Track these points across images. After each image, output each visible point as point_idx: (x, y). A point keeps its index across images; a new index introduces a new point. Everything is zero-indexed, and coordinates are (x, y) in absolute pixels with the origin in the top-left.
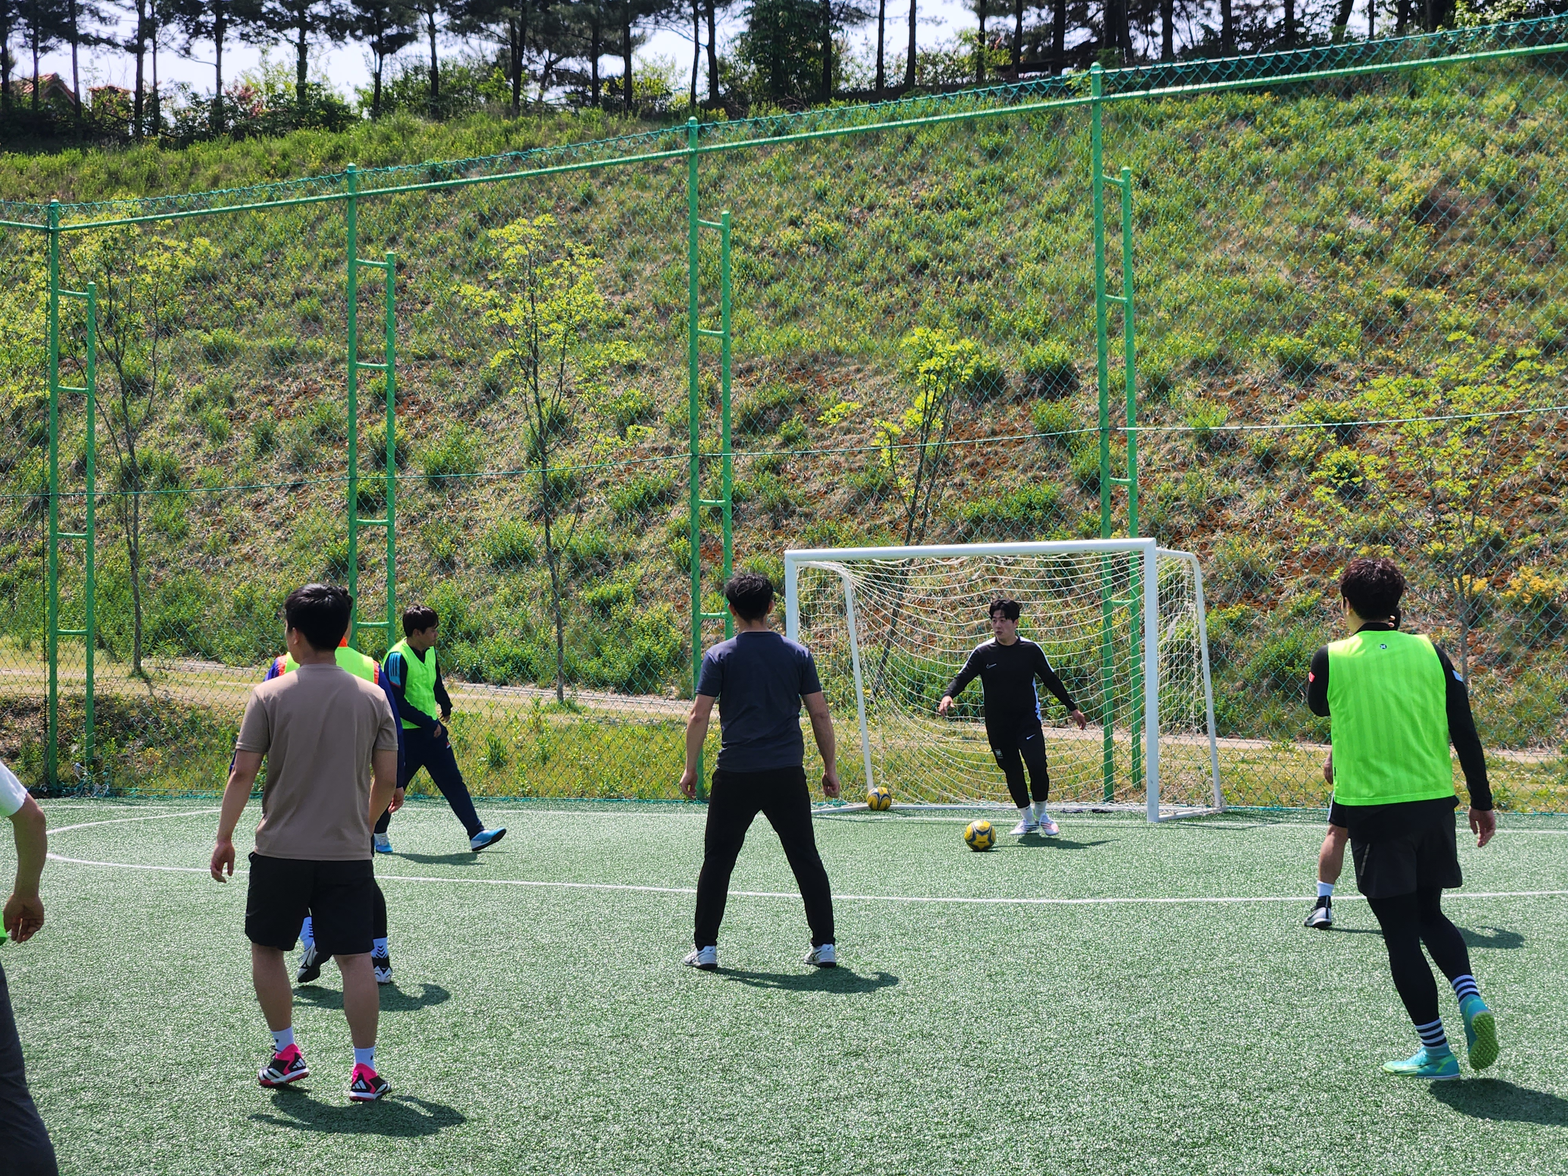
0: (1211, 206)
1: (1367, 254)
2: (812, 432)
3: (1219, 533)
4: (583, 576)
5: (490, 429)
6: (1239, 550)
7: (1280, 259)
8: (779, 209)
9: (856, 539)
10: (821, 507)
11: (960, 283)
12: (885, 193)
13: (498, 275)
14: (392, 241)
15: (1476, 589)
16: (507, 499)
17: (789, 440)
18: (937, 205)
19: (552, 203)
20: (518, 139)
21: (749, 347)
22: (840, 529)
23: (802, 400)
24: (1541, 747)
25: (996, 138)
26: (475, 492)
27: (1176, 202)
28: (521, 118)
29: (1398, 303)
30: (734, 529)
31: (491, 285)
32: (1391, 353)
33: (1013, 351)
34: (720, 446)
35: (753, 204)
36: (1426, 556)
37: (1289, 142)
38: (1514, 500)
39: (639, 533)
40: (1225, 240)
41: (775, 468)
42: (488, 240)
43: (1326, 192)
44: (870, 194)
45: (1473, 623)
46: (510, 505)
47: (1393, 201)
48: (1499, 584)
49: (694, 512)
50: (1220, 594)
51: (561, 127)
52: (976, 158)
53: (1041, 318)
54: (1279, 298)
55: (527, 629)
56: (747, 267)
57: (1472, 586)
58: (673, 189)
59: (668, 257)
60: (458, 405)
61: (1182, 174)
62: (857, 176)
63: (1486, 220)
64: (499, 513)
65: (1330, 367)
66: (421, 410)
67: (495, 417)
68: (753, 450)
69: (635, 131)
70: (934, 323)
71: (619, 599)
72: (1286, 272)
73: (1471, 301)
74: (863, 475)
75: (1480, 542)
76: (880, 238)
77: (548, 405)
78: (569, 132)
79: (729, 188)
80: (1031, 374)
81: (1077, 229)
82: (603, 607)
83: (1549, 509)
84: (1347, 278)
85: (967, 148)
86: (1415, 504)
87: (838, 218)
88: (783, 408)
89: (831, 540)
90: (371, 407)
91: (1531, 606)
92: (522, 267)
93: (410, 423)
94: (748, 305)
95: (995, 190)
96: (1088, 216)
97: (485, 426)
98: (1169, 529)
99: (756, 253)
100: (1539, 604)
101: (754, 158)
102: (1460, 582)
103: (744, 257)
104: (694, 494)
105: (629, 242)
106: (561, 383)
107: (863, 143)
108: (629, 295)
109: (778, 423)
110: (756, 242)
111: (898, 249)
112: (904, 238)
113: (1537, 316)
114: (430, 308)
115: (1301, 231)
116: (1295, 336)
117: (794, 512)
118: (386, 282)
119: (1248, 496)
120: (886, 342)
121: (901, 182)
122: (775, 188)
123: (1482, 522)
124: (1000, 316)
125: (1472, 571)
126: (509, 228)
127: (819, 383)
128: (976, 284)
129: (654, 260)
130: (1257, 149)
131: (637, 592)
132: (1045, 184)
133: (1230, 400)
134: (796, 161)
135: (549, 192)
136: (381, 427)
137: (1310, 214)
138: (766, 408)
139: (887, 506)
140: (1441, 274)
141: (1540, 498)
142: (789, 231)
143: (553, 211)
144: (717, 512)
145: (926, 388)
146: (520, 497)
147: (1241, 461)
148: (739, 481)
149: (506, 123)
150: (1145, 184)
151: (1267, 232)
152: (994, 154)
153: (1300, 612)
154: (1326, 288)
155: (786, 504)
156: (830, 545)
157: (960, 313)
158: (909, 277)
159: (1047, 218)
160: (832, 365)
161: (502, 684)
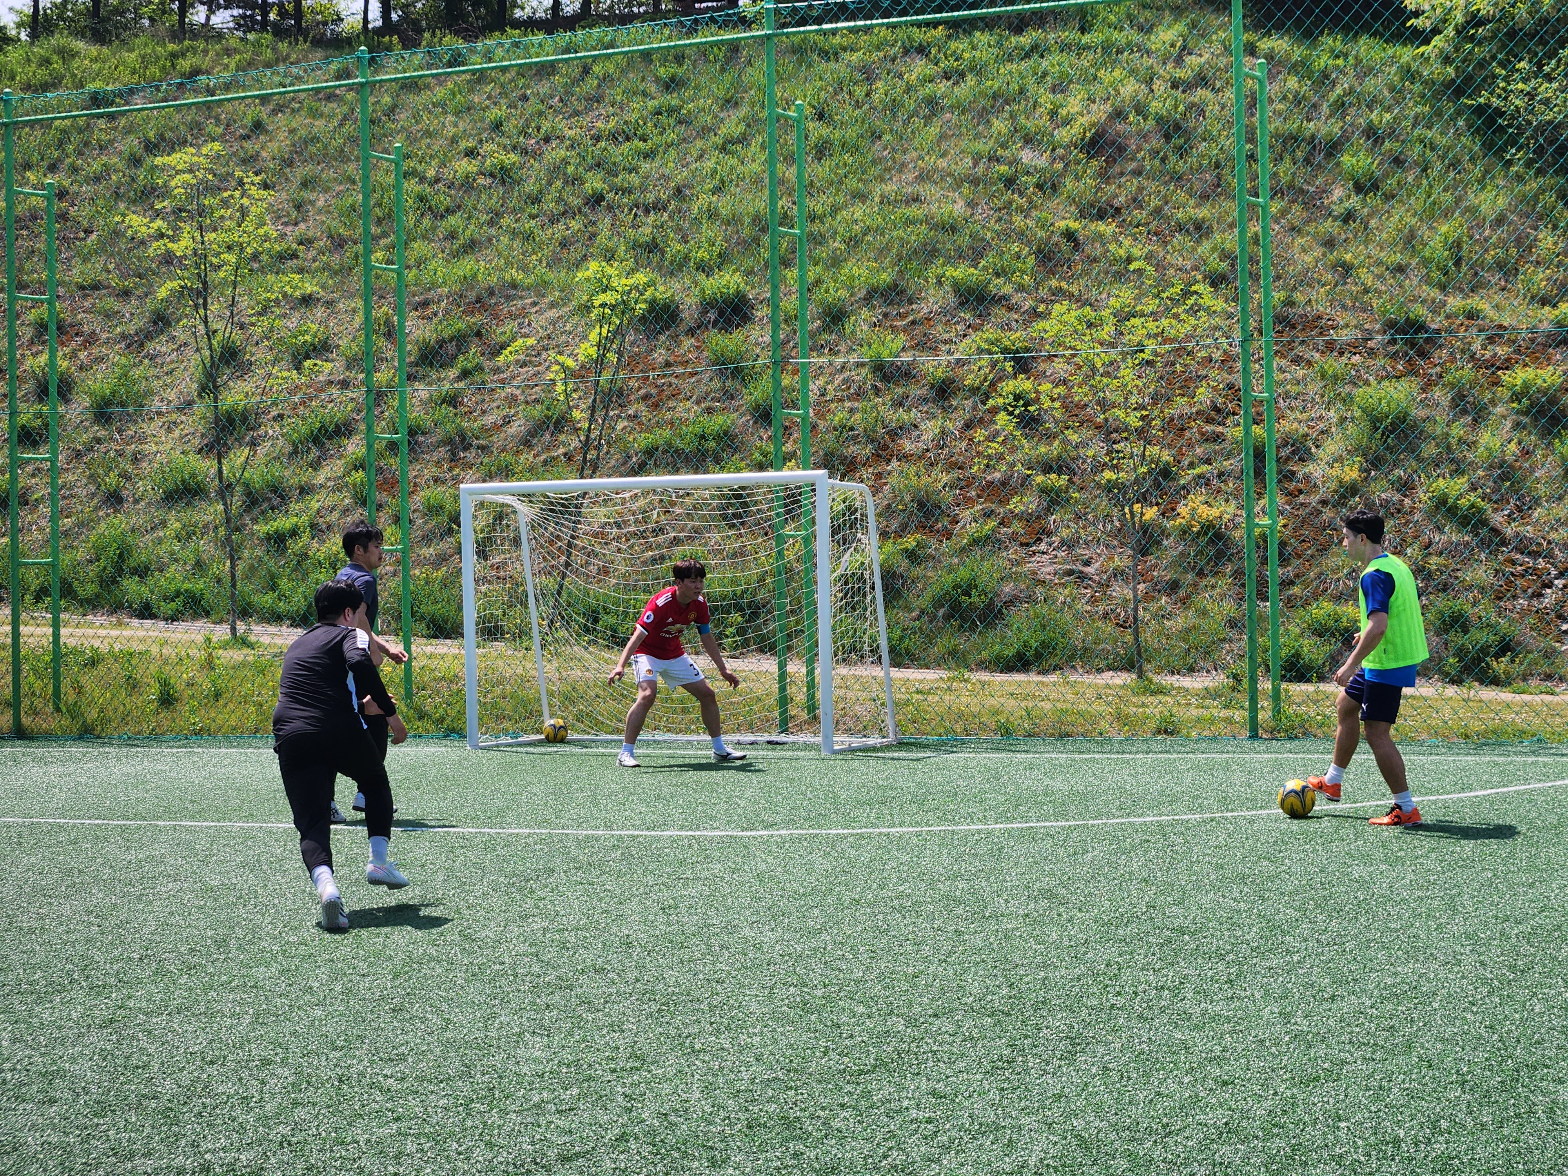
0: (887, 137)
1: (1039, 186)
2: (487, 365)
3: (895, 464)
4: (256, 511)
5: (159, 360)
6: (914, 480)
7: (954, 191)
8: (454, 140)
9: (532, 472)
10: (497, 440)
11: (636, 215)
12: (561, 124)
13: (165, 203)
14: (53, 168)
15: (1147, 517)
16: (177, 433)
17: (465, 374)
18: (613, 137)
19: (220, 130)
20: (185, 64)
21: (426, 278)
22: (517, 462)
23: (479, 334)
24: (1208, 672)
25: (673, 69)
26: (144, 425)
27: (851, 133)
28: (187, 43)
29: (1069, 235)
30: (411, 462)
31: (158, 214)
32: (1064, 284)
33: (688, 283)
34: (397, 379)
35: (428, 134)
36: (1099, 485)
37: (962, 75)
38: (1183, 430)
39: (315, 466)
40: (900, 172)
41: (452, 400)
42: (154, 168)
43: (1000, 125)
44: (546, 126)
45: (1144, 552)
46: (181, 437)
47: (1063, 135)
48: (1169, 512)
49: (370, 447)
50: (895, 525)
51: (229, 52)
52: (653, 89)
53: (716, 250)
54: (953, 229)
55: (199, 565)
56: (422, 198)
57: (1142, 514)
58: (345, 118)
59: (342, 188)
60: (124, 336)
61: (858, 105)
62: (533, 106)
63: (1154, 153)
64: (169, 447)
65: (1003, 298)
66: (86, 341)
67: (164, 349)
68: (430, 384)
69: (305, 57)
70: (610, 256)
71: (293, 532)
72: (961, 203)
73: (1141, 233)
74: (539, 407)
75: (1150, 472)
76: (557, 170)
77: (219, 337)
78: (238, 57)
79: (403, 117)
80: (707, 305)
81: (753, 161)
82: (279, 540)
83: (1217, 438)
84: (1020, 210)
85: (643, 79)
86: (1087, 433)
87: (514, 148)
88: (461, 341)
89: (506, 472)
90: (32, 338)
91: (1198, 533)
92: (190, 198)
93: (73, 355)
94: (424, 237)
95: (672, 121)
96: (763, 147)
97: (152, 358)
98: (843, 459)
99: (431, 185)
100: (1206, 534)
101: (428, 87)
102: (1131, 512)
103: (418, 188)
104: (369, 428)
105: (301, 171)
106: (232, 315)
107: (538, 73)
108: (302, 226)
109: (455, 357)
110: (431, 173)
111: (575, 181)
112: (581, 169)
113: (1205, 247)
114: (94, 236)
115: (976, 164)
116: (970, 266)
117: (471, 445)
118: (47, 210)
119: (922, 427)
120: (563, 274)
121: (577, 113)
122: (450, 118)
123: (1153, 451)
124: (675, 247)
125: (1143, 499)
126: (176, 156)
127: (496, 317)
128: (652, 216)
129: (326, 190)
130: (930, 82)
131: (313, 526)
132: (722, 115)
133: (905, 330)
134: (471, 91)
135: (218, 120)
136: (43, 359)
137: (983, 146)
138: (442, 343)
139: (562, 437)
140: (1112, 206)
141: (1209, 428)
142: (464, 162)
143: (221, 138)
144: (393, 446)
145: (602, 320)
146: (192, 430)
147: (917, 391)
148: (416, 414)
149: (171, 47)
150: (821, 116)
151: (942, 163)
152: (671, 84)
153: (975, 542)
154: (1000, 219)
155: (463, 438)
156: (507, 478)
157: (635, 245)
158: (586, 210)
159: (723, 149)
160: (508, 298)
161: (173, 620)
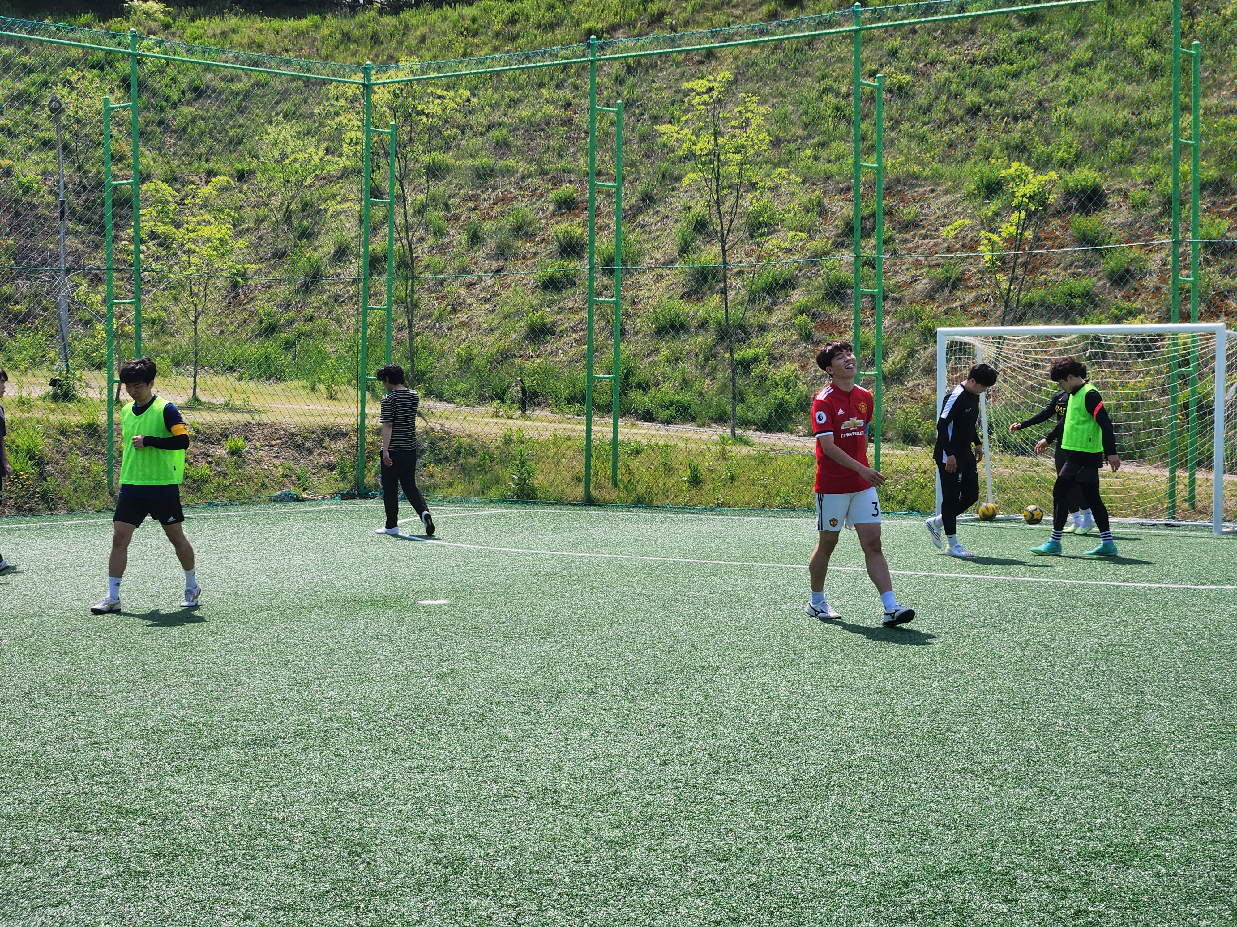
0: (1208, 61)
2: (899, 237)
4: (726, 343)
5: (648, 228)
8: (860, 64)
10: (908, 293)
11: (1007, 123)
12: (944, 52)
14: (560, 86)
16: (664, 283)
18: (985, 60)
21: (847, 171)
23: (889, 213)
26: (639, 277)
35: (840, 59)
39: (769, 310)
40: (1220, 88)
44: (932, 52)
46: (668, 286)
53: (1073, 150)
55: (685, 382)
56: (837, 109)
62: (921, 38)
64: (658, 293)
67: (651, 220)
71: (755, 360)
74: (940, 270)
76: (942, 87)
77: (693, 212)
80: (1069, 194)
81: (1100, 80)
82: (745, 365)
87: (907, 71)
90: (554, 211)
93: (584, 224)
94: (841, 139)
95: (1032, 49)
96: (1107, 69)
97: (643, 227)
98: (1183, 314)
99: (844, 98)
103: (835, 101)
109: (873, 230)
110: (844, 89)
111: (956, 96)
112: (961, 87)
120: (952, 168)
121: (956, 43)
124: (1040, 148)
127: (902, 200)
128: (1020, 124)
131: (770, 355)
132: (1073, 43)
133: (1229, 215)
136: (563, 227)
138: (862, 219)
139: (958, 293)
146: (674, 281)
152: (1030, 20)
157: (1007, 147)
158: (967, 118)
159: (1074, 71)
160: (912, 186)
161: (668, 423)
